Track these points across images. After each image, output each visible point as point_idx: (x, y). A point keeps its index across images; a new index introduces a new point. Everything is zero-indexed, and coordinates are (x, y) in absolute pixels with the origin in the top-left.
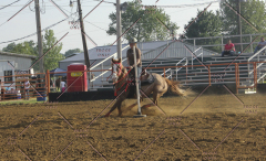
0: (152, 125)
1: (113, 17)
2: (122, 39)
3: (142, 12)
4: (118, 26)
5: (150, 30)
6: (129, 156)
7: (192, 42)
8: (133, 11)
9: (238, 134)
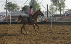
0: (14, 31)
1: (5, 5)
2: (7, 11)
3: (12, 5)
4: (7, 8)
5: (14, 9)
6: (8, 38)
7: (23, 12)
8: (10, 4)
9: (32, 33)
